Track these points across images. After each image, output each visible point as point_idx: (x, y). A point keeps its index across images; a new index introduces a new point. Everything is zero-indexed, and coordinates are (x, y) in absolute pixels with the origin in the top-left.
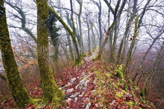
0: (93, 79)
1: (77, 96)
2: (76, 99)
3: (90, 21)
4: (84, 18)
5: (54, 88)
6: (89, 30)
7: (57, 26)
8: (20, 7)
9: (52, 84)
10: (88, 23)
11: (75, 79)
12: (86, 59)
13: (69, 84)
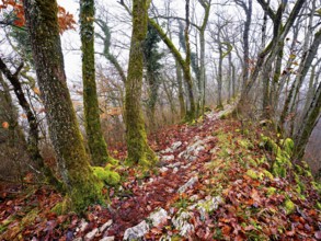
0: (213, 147)
1: (179, 167)
2: (176, 170)
3: (226, 39)
4: (213, 34)
5: (143, 145)
6: (221, 58)
7: (159, 51)
8: (104, 20)
9: (141, 137)
10: (220, 44)
11: (180, 143)
12: (210, 115)
13: (168, 150)
